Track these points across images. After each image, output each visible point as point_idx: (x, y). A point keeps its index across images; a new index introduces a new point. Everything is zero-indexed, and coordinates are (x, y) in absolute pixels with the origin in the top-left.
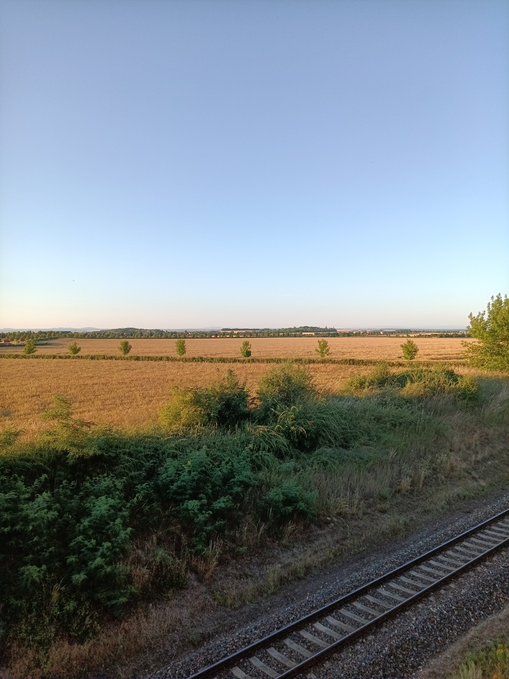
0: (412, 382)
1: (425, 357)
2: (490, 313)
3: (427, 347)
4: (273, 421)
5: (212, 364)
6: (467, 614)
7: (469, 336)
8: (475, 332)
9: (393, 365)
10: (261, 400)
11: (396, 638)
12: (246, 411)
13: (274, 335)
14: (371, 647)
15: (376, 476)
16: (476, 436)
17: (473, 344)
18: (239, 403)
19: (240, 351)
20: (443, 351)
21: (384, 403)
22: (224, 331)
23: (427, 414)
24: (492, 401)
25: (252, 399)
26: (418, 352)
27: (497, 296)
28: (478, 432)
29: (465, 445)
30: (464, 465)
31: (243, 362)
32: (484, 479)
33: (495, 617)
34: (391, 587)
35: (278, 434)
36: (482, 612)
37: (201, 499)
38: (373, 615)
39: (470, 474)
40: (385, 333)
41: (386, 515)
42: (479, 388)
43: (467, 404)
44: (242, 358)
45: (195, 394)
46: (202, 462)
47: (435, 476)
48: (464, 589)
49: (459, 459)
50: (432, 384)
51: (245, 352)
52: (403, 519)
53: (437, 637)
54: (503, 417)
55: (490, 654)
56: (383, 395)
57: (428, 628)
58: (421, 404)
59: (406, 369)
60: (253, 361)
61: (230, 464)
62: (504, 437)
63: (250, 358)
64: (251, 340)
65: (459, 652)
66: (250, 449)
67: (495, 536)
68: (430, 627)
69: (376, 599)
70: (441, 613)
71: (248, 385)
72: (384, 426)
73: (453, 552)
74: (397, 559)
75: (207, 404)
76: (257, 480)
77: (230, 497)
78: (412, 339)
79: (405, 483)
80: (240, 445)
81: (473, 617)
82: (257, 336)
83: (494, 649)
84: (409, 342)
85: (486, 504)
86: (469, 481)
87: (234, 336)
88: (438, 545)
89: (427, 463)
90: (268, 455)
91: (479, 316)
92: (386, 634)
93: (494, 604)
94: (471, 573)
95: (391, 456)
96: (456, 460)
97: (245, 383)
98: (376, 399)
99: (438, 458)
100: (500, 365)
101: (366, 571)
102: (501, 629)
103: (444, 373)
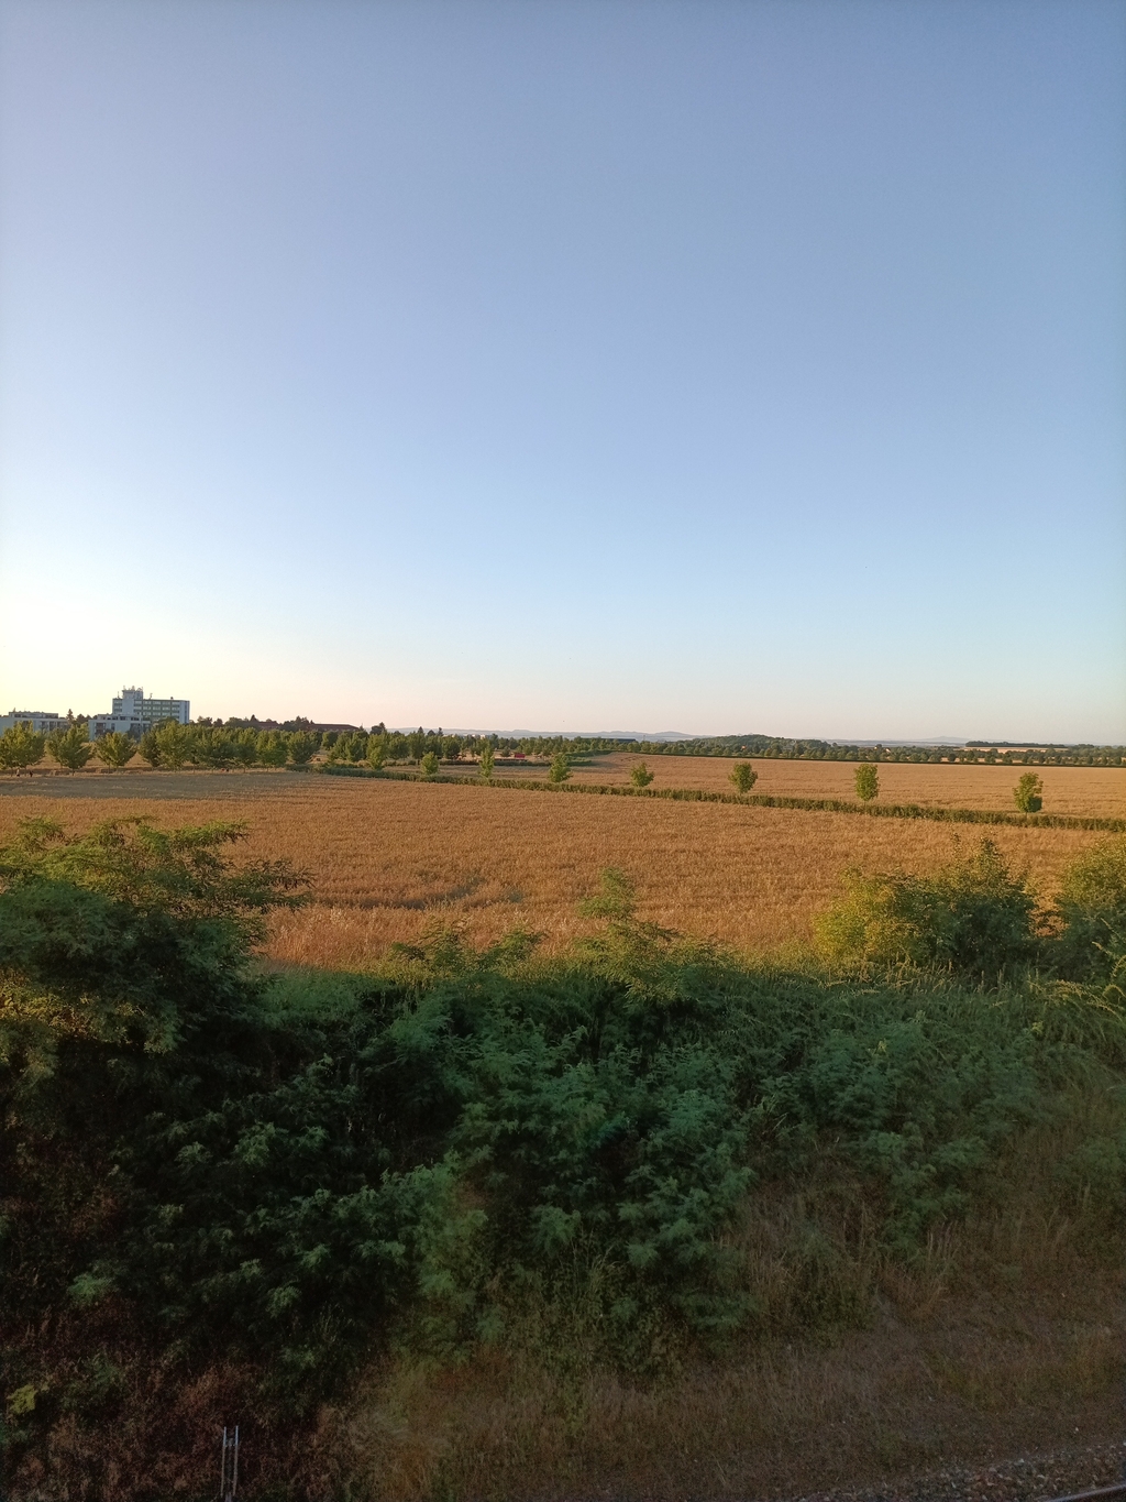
4: (1097, 974)
5: (942, 824)
10: (1066, 920)
12: (1027, 942)
13: (1106, 761)
18: (1010, 922)
19: (1013, 798)
22: (972, 748)
25: (1042, 914)
31: (1021, 823)
35: (1112, 1007)
37: (910, 1133)
44: (1018, 815)
45: (899, 890)
46: (913, 1050)
51: (1026, 799)
60: (1047, 822)
61: (982, 1060)
63: (1038, 814)
64: (1043, 773)
66: (1034, 1033)
71: (1032, 880)
75: (927, 917)
76: (1051, 1112)
77: (982, 1142)
80: (1007, 1021)
82: (1060, 763)
87: (998, 761)
90: (1083, 1057)
97: (1025, 874)
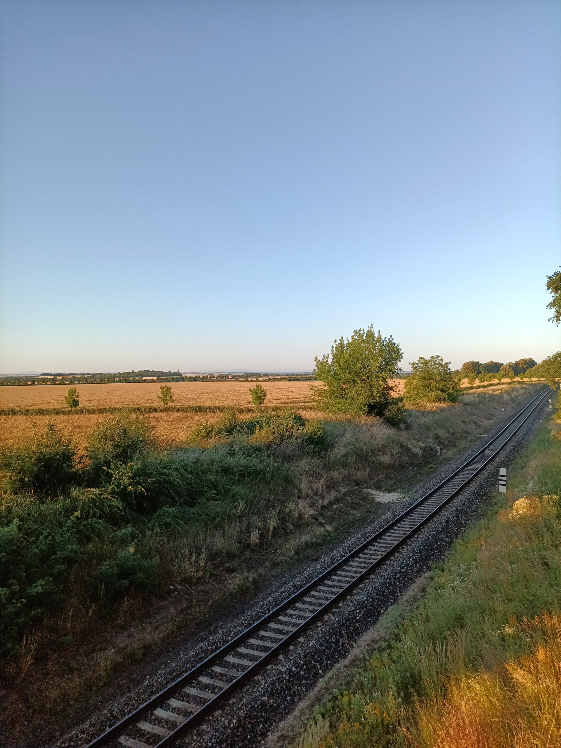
0: (261, 428)
1: (274, 402)
2: (333, 356)
3: (275, 391)
4: (105, 482)
5: (28, 417)
6: (315, 667)
7: (315, 379)
8: (321, 375)
9: (242, 411)
10: (91, 458)
11: (244, 707)
12: (72, 472)
13: (108, 381)
14: (218, 724)
15: (224, 533)
16: (322, 481)
17: (319, 387)
18: (63, 464)
19: (65, 401)
20: (291, 395)
21: (232, 452)
22: (43, 377)
23: (276, 461)
24: (336, 444)
25: (79, 458)
26: (267, 397)
27: (340, 340)
28: (324, 476)
29: (312, 490)
30: (312, 512)
31: (69, 413)
32: (330, 524)
33: (341, 664)
34: (239, 652)
35: (112, 497)
36: (329, 662)
37: (12, 584)
38: (220, 687)
39: (317, 520)
40: (234, 377)
41: (234, 574)
42: (325, 433)
43: (314, 449)
44: (68, 409)
45: (3, 455)
46: (12, 540)
47: (283, 526)
48: (312, 641)
49: (307, 505)
50: (280, 431)
51: (71, 401)
52: (251, 576)
53: (286, 697)
54: (347, 459)
55: (337, 703)
56: (232, 444)
57: (277, 689)
58: (270, 451)
59: (255, 415)
60: (82, 412)
61: (50, 537)
62: (348, 480)
63: (78, 408)
64: (78, 387)
65: (307, 708)
66: (76, 517)
67: (341, 581)
68: (279, 688)
69: (223, 669)
70: (290, 670)
71: (74, 441)
72: (232, 477)
73: (302, 603)
74: (246, 620)
75: (19, 468)
76: (85, 554)
77: (50, 579)
78: (260, 383)
79: (254, 537)
80: (63, 514)
81: (320, 669)
82: (87, 382)
83: (339, 697)
84: (258, 386)
85: (332, 550)
86: (317, 528)
87: (57, 383)
88: (286, 598)
89: (275, 513)
90: (99, 523)
91: (323, 359)
92: (235, 705)
93: (340, 650)
94: (319, 624)
95: (239, 510)
96: (304, 507)
97: (70, 439)
98: (224, 449)
99: (287, 507)
100: (343, 408)
101: (213, 640)
102: (346, 676)
103: (291, 418)
